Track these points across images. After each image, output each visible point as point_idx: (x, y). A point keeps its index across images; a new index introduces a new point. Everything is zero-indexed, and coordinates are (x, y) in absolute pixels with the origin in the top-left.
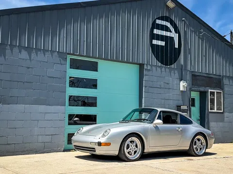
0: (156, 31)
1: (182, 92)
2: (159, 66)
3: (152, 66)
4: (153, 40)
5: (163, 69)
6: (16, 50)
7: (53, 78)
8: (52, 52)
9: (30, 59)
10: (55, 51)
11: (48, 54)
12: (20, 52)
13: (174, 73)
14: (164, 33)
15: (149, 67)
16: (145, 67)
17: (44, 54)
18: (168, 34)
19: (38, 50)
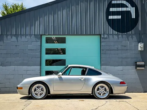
0: (111, 9)
1: (141, 51)
2: (115, 34)
3: (108, 35)
4: (109, 17)
5: (120, 36)
6: (9, 37)
7: (32, 50)
8: (31, 35)
9: (17, 41)
10: (33, 35)
11: (28, 37)
12: (12, 38)
13: (132, 38)
14: (120, 9)
15: (106, 36)
16: (102, 36)
17: (26, 37)
18: (124, 9)
19: (21, 35)
